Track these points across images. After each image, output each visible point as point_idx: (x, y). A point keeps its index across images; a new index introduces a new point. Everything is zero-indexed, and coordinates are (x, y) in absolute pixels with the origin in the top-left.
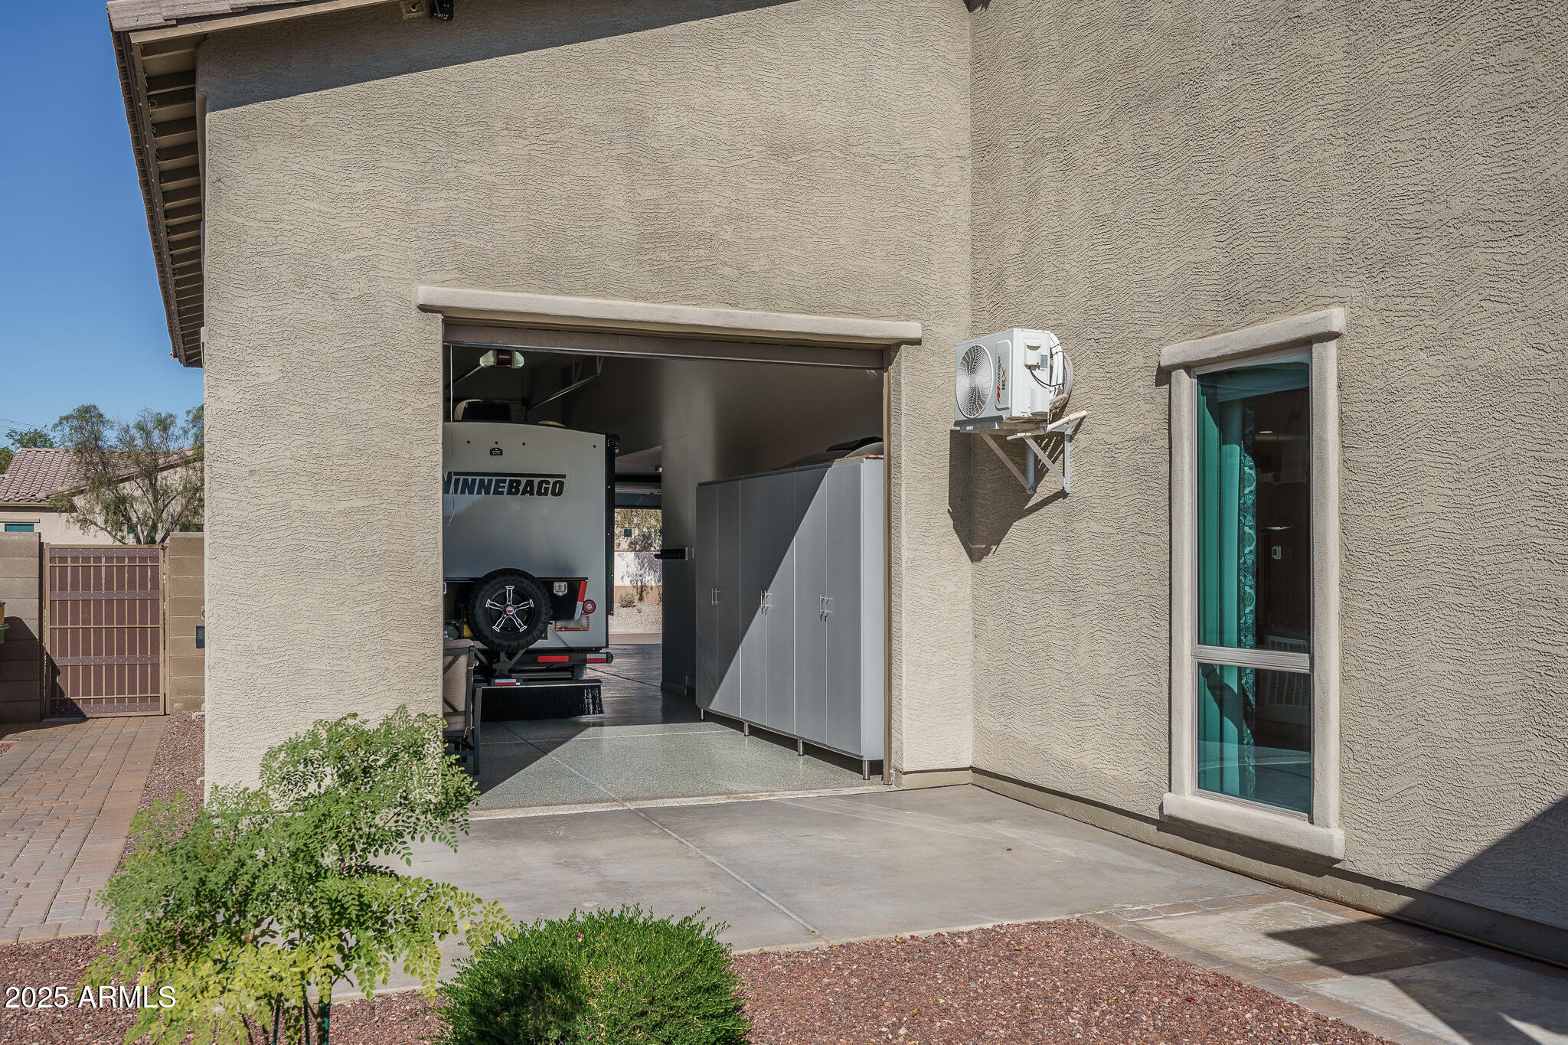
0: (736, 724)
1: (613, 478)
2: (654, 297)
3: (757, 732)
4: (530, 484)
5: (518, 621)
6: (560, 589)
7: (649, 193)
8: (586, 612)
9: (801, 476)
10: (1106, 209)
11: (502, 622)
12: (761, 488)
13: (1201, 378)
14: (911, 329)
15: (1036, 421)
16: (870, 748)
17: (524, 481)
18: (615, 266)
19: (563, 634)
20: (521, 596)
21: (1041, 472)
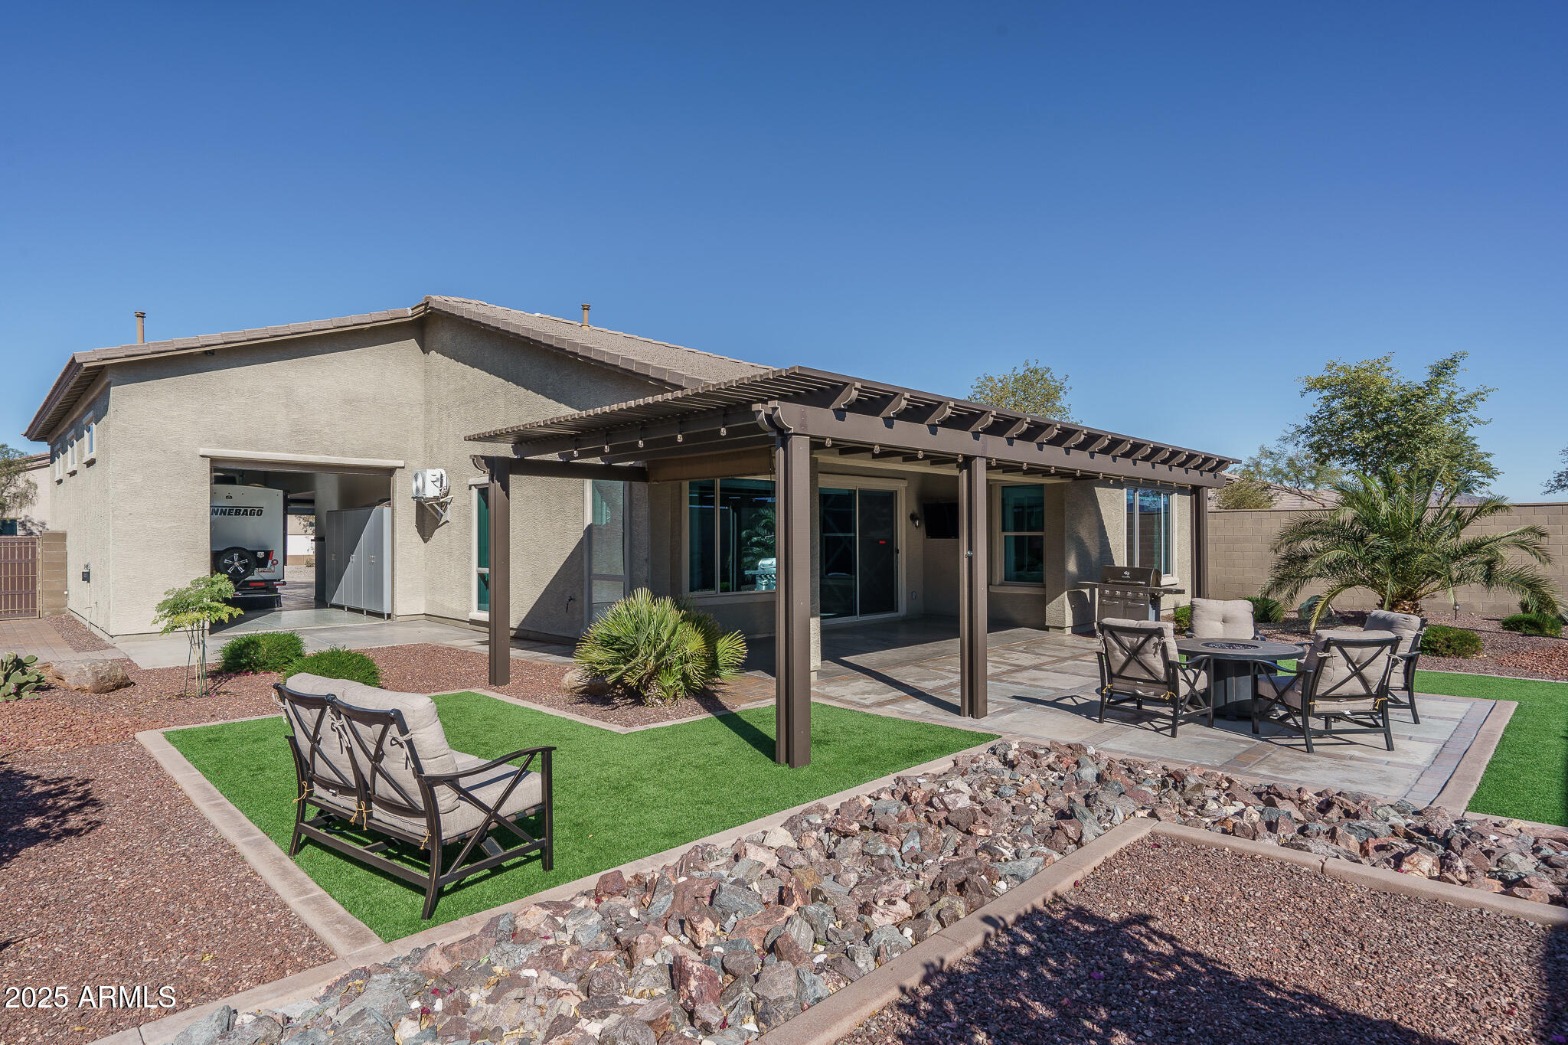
0: (342, 607)
1: (287, 502)
2: (297, 452)
3: (350, 609)
4: (246, 511)
5: (240, 568)
6: (261, 555)
7: (295, 416)
8: (273, 564)
9: (363, 511)
10: (458, 433)
11: (232, 568)
12: (351, 514)
13: (479, 489)
14: (401, 463)
15: (436, 498)
16: (387, 610)
17: (243, 509)
18: (281, 441)
19: (262, 574)
20: (241, 558)
21: (442, 515)
